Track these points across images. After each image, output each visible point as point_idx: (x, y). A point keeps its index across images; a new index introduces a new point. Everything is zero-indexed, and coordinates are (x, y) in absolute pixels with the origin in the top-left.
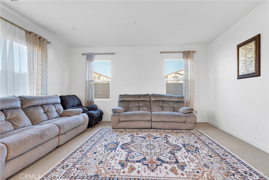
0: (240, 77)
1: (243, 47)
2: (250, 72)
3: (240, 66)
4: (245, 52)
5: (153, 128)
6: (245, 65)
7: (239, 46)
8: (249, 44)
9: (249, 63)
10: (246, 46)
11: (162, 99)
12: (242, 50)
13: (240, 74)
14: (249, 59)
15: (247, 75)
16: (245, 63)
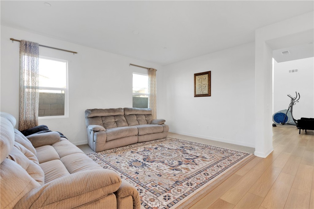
0: (196, 96)
1: (199, 76)
2: (204, 93)
3: (196, 89)
4: (201, 80)
5: (140, 142)
6: (201, 88)
7: (196, 75)
8: (204, 75)
9: (204, 87)
10: (201, 76)
11: (136, 113)
12: (199, 78)
13: (197, 93)
14: (204, 84)
15: (202, 95)
16: (201, 87)
